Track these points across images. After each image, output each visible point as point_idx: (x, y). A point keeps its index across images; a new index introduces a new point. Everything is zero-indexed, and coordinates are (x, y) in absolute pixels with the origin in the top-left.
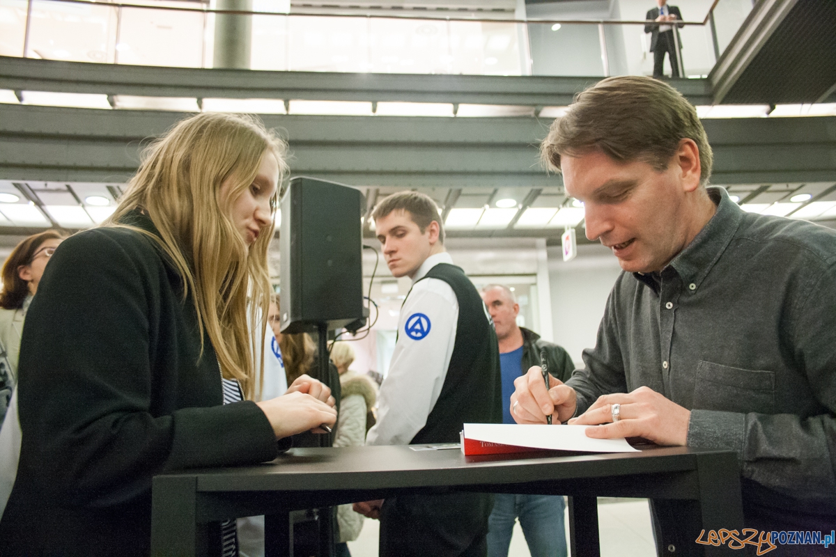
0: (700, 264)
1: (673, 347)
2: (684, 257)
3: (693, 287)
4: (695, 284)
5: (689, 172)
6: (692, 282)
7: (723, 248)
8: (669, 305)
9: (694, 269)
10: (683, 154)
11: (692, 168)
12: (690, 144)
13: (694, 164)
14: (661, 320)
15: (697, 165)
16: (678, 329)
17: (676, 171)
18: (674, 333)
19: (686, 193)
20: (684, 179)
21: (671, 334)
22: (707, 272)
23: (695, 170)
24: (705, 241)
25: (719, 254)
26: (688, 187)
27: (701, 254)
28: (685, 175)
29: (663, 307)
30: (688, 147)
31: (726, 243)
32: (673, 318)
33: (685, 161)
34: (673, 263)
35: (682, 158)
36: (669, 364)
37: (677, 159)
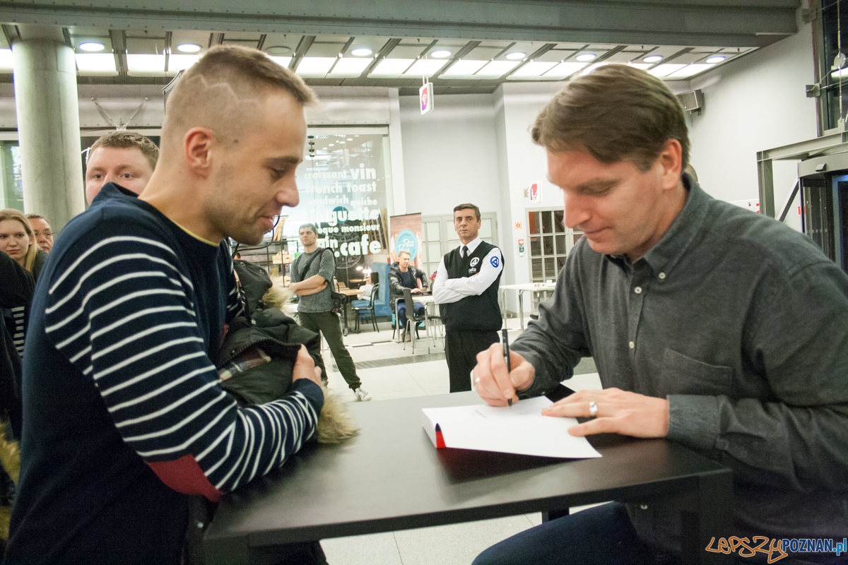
0: (669, 256)
1: (640, 331)
2: (657, 251)
3: (662, 276)
4: (665, 273)
5: (670, 171)
6: (663, 271)
7: (691, 240)
8: (638, 290)
9: (664, 260)
10: (666, 153)
11: (674, 167)
12: (674, 144)
13: (675, 164)
14: (630, 303)
15: (678, 165)
16: (646, 314)
17: (659, 168)
18: (642, 318)
19: (664, 191)
20: (665, 177)
21: (638, 318)
22: (675, 262)
23: (675, 170)
24: (675, 234)
25: (687, 246)
26: (668, 185)
27: (671, 246)
28: (666, 173)
29: (632, 292)
30: (672, 147)
31: (694, 234)
32: (642, 303)
33: (668, 159)
34: (646, 256)
35: (665, 157)
36: (636, 344)
37: (661, 158)
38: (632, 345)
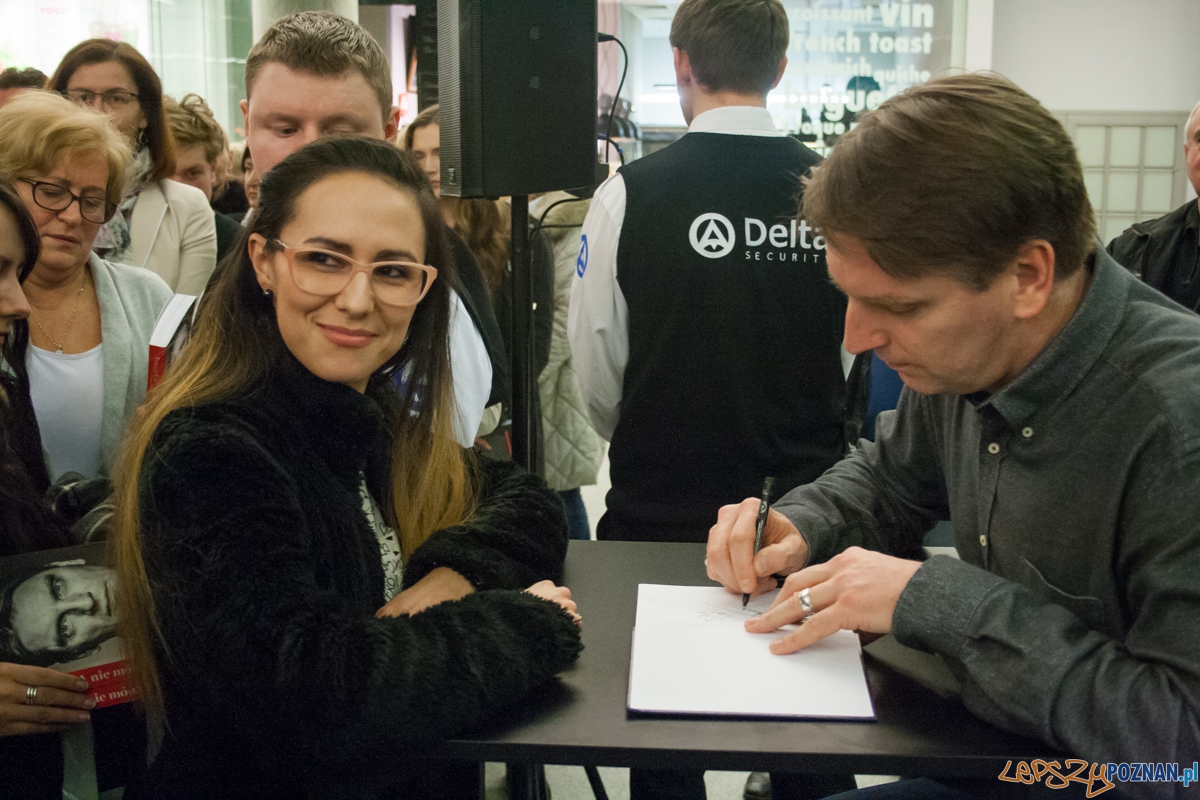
2: (1016, 392)
3: (1028, 433)
4: (1032, 427)
5: (1030, 289)
6: (1026, 427)
8: (993, 448)
9: (1030, 407)
10: (1025, 261)
11: (1038, 284)
12: (1043, 249)
13: (1042, 278)
14: (981, 469)
15: (1047, 279)
17: (1009, 284)
19: (1018, 320)
20: (1019, 297)
23: (1039, 288)
26: (1023, 312)
28: (1022, 292)
29: (985, 449)
30: (1037, 258)
33: (1029, 273)
34: (995, 401)
35: (1021, 266)
36: (989, 540)
37: (1015, 266)
38: (983, 538)
